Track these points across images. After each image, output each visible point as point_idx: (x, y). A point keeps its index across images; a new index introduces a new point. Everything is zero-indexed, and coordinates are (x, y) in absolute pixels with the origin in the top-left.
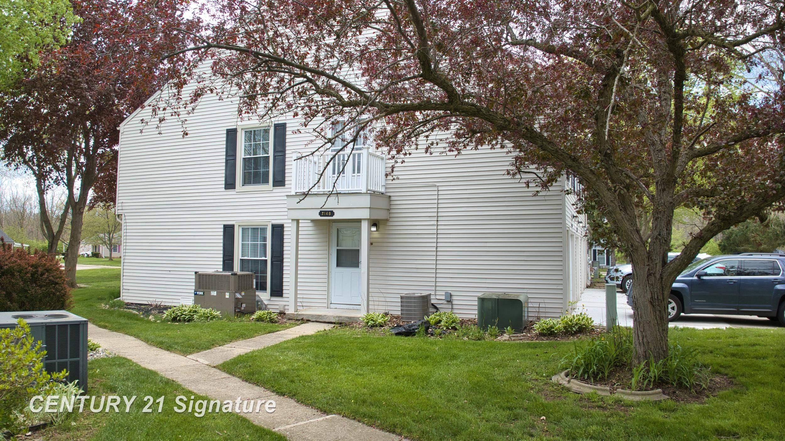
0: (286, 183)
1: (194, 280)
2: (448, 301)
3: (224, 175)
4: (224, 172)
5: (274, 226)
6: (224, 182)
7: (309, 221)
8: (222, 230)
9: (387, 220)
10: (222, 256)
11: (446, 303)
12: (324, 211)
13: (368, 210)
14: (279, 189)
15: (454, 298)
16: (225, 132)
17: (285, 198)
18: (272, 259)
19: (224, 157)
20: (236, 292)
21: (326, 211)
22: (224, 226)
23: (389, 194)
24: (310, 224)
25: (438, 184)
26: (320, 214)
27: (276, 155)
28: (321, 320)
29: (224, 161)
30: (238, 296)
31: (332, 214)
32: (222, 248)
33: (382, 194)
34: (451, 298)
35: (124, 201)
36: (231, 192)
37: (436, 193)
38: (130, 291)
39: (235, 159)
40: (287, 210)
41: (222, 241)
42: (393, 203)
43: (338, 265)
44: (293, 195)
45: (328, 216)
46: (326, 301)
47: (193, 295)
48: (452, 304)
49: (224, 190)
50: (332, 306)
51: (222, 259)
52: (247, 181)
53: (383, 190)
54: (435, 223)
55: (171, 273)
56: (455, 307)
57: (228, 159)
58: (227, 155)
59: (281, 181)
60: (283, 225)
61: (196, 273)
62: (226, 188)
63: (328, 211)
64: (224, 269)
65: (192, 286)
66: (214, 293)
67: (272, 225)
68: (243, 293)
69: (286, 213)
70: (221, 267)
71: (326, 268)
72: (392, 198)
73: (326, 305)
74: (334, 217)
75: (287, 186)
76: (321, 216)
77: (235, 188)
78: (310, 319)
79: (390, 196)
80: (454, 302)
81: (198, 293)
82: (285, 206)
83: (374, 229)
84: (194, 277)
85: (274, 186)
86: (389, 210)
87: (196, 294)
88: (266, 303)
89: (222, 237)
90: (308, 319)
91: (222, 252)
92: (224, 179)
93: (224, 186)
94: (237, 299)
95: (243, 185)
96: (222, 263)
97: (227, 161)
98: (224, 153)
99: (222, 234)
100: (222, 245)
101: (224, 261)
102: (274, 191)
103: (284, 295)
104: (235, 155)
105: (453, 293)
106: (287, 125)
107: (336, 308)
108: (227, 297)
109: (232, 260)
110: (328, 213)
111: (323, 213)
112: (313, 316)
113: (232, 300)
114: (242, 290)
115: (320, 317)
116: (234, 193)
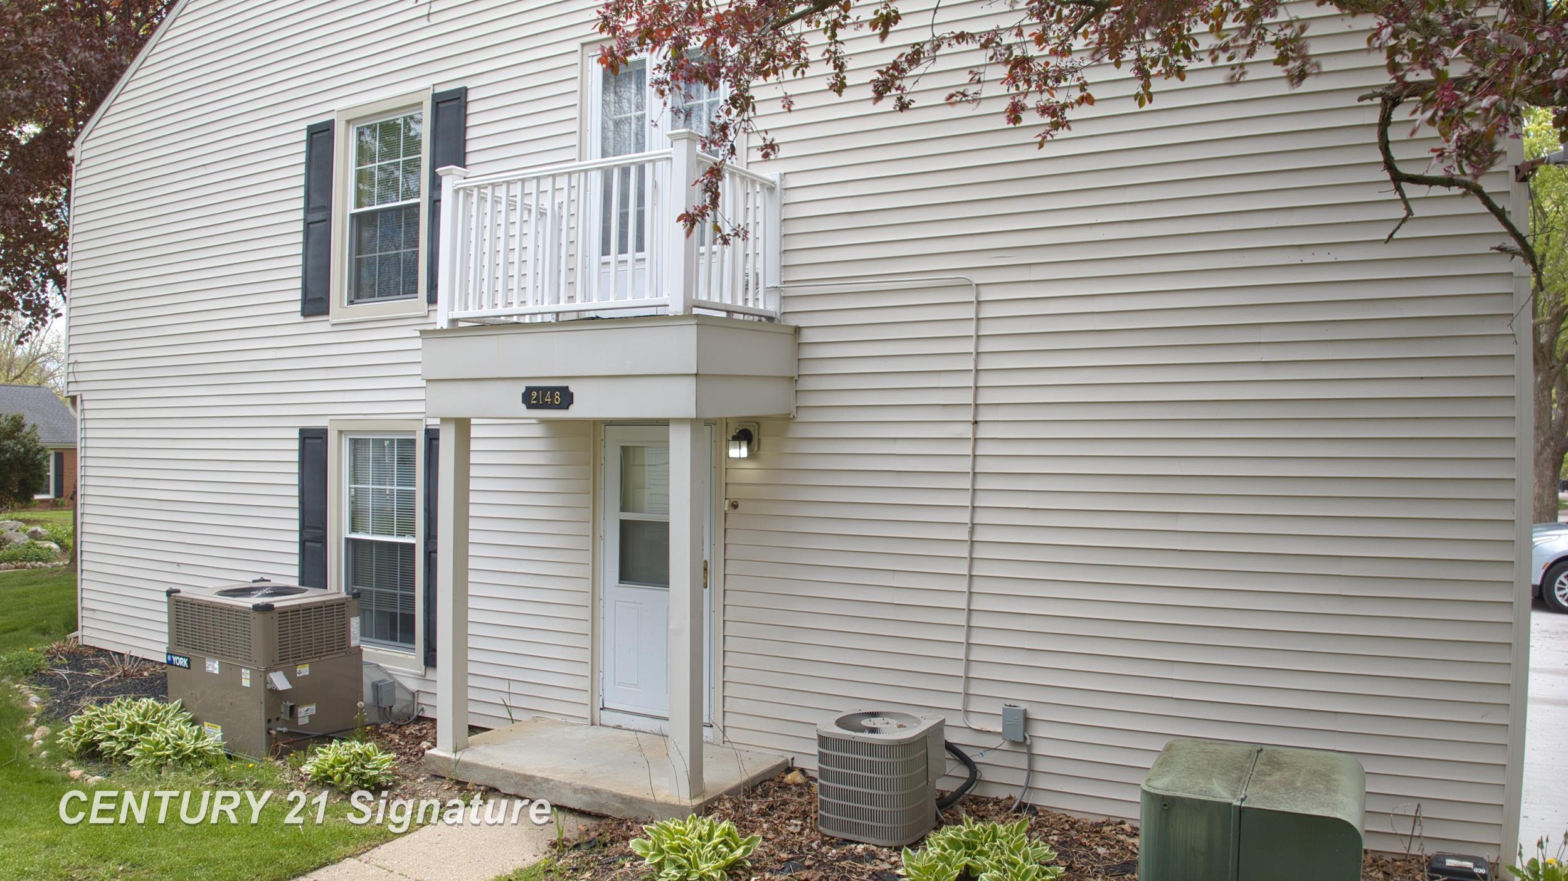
2: (1014, 743)
3: (299, 272)
4: (299, 261)
5: (431, 436)
6: (298, 295)
8: (296, 445)
9: (787, 419)
10: (296, 526)
11: (1006, 746)
12: (537, 389)
13: (691, 383)
15: (1039, 730)
16: (304, 136)
18: (426, 545)
19: (300, 215)
20: (272, 668)
21: (545, 389)
22: (298, 431)
23: (794, 321)
25: (977, 278)
26: (528, 398)
27: (436, 196)
29: (300, 227)
30: (280, 681)
31: (565, 398)
32: (296, 503)
33: (770, 319)
34: (1025, 729)
36: (318, 325)
37: (970, 312)
38: (97, 615)
39: (327, 220)
40: (424, 384)
41: (295, 480)
42: (807, 353)
43: (625, 576)
44: (442, 331)
45: (552, 406)
46: (585, 698)
48: (1031, 756)
49: (299, 318)
50: (607, 718)
51: (296, 537)
52: (366, 290)
53: (771, 306)
54: (967, 431)
55: (183, 570)
56: (1040, 765)
57: (310, 220)
58: (308, 209)
62: (305, 313)
63: (553, 389)
64: (304, 568)
66: (213, 667)
67: (425, 432)
68: (304, 670)
69: (421, 395)
70: (297, 560)
72: (807, 337)
73: (585, 712)
74: (581, 412)
76: (530, 406)
77: (326, 312)
78: (498, 785)
79: (798, 330)
80: (1040, 749)
82: (417, 370)
83: (739, 452)
85: (430, 301)
86: (793, 380)
89: (295, 468)
90: (491, 783)
91: (296, 514)
92: (299, 284)
93: (298, 307)
94: (274, 693)
95: (351, 302)
96: (296, 549)
98: (301, 204)
99: (295, 457)
100: (295, 491)
101: (303, 543)
104: (327, 208)
105: (1035, 713)
106: (471, 96)
107: (619, 727)
108: (246, 683)
109: (323, 540)
110: (552, 396)
111: (534, 394)
112: (507, 775)
113: (261, 696)
114: (298, 659)
115: (531, 784)
116: (327, 327)
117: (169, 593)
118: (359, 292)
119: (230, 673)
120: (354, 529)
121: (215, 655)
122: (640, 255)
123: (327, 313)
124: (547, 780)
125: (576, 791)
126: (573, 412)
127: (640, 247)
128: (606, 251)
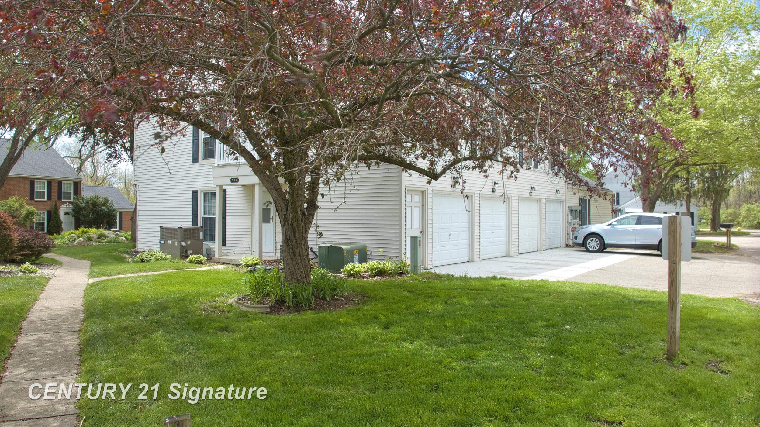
3: (192, 152)
4: (192, 149)
6: (191, 158)
8: (191, 195)
10: (191, 215)
19: (192, 138)
20: (181, 241)
22: (193, 191)
24: (241, 189)
29: (192, 141)
30: (183, 244)
31: (238, 180)
32: (191, 209)
35: (138, 174)
36: (196, 165)
39: (198, 139)
41: (191, 203)
44: (216, 167)
45: (235, 182)
47: (159, 244)
49: (192, 163)
51: (191, 217)
57: (194, 139)
58: (193, 137)
60: (226, 190)
62: (193, 162)
64: (192, 225)
65: (158, 237)
66: (170, 242)
68: (189, 242)
69: (212, 182)
70: (191, 223)
71: (250, 224)
74: (242, 183)
76: (231, 182)
77: (198, 162)
78: (226, 262)
81: (161, 242)
89: (191, 200)
90: (224, 262)
91: (191, 212)
92: (191, 155)
93: (191, 161)
94: (182, 246)
95: (203, 159)
96: (191, 220)
97: (193, 142)
98: (192, 135)
99: (191, 197)
100: (191, 206)
103: (227, 245)
104: (198, 136)
108: (176, 245)
109: (197, 217)
110: (235, 180)
111: (232, 179)
113: (179, 247)
114: (188, 240)
116: (198, 166)
117: (160, 227)
118: (206, 157)
119: (173, 243)
120: (204, 215)
121: (169, 239)
126: (239, 183)
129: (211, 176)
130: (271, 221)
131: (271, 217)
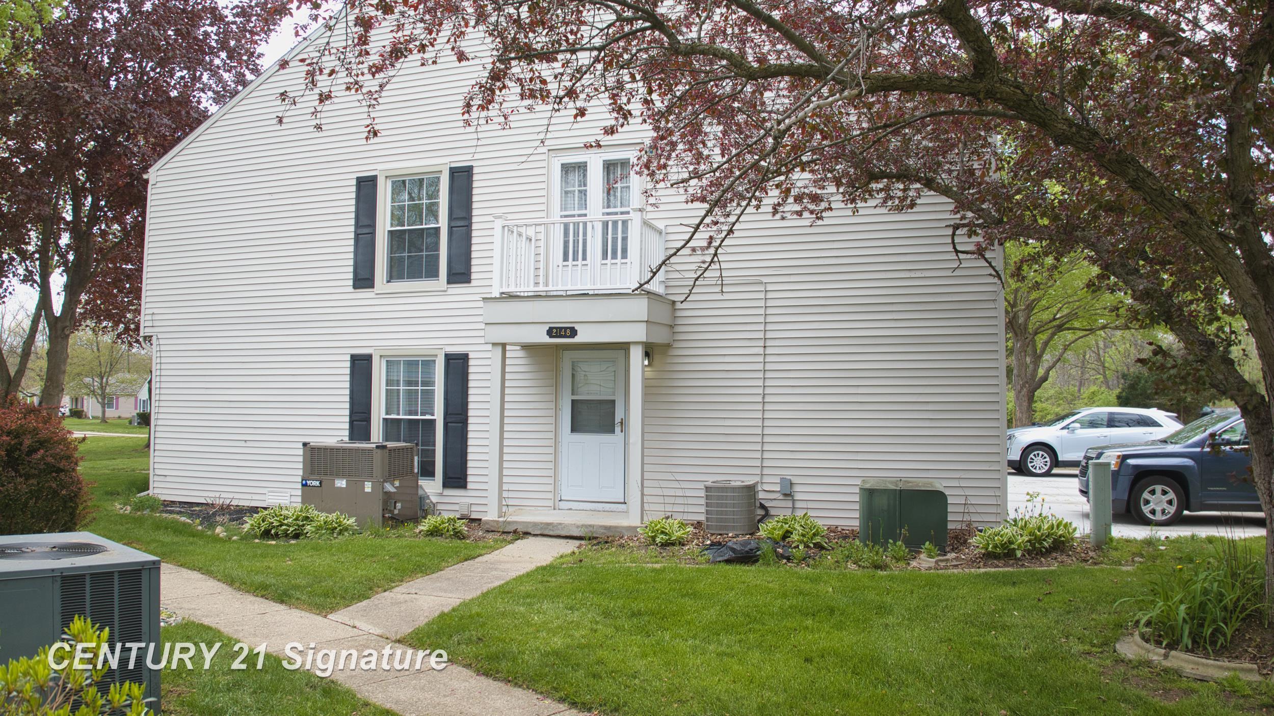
0: (473, 276)
1: (301, 459)
2: (785, 495)
3: (351, 262)
4: (352, 256)
5: (449, 358)
6: (351, 276)
7: (518, 348)
8: (348, 364)
9: (668, 346)
10: (347, 412)
11: (781, 497)
12: (556, 328)
13: (644, 325)
14: (459, 289)
15: (797, 488)
16: (354, 182)
17: (481, 304)
18: (445, 419)
19: (352, 229)
20: (385, 481)
21: (561, 328)
22: (352, 356)
23: (671, 298)
24: (521, 354)
25: (765, 280)
26: (550, 333)
27: (453, 224)
28: (551, 533)
29: (352, 235)
30: (389, 488)
31: (573, 332)
32: (347, 399)
33: (663, 297)
34: (791, 488)
35: (156, 311)
36: (365, 293)
37: (762, 295)
38: (168, 479)
39: (373, 233)
40: (483, 326)
41: (348, 385)
42: (679, 314)
43: (573, 430)
44: (495, 298)
45: (565, 336)
46: (550, 496)
47: (300, 486)
48: (794, 501)
49: (351, 289)
50: (563, 505)
51: (347, 419)
52: (394, 274)
53: (662, 290)
54: (761, 351)
55: (249, 444)
56: (798, 505)
57: (359, 232)
58: (357, 225)
59: (464, 274)
60: (467, 355)
61: (305, 444)
62: (355, 287)
63: (566, 328)
64: (352, 437)
65: (296, 469)
66: (341, 483)
67: (446, 355)
68: (397, 483)
70: (347, 433)
71: (551, 435)
72: (679, 306)
73: (550, 503)
74: (577, 339)
75: (473, 283)
76: (551, 337)
78: (530, 530)
79: (674, 302)
80: (798, 497)
81: (309, 482)
83: (646, 362)
84: (301, 452)
85: (449, 282)
86: (671, 327)
87: (304, 485)
88: (434, 499)
89: (348, 378)
90: (525, 530)
91: (347, 406)
92: (351, 269)
93: (351, 283)
94: (387, 494)
95: (388, 282)
96: (347, 426)
97: (357, 236)
98: (353, 222)
99: (348, 371)
100: (348, 392)
101: (351, 422)
102: (450, 291)
103: (469, 486)
104: (373, 226)
105: (794, 480)
106: (475, 171)
107: (570, 509)
108: (368, 490)
109: (368, 420)
110: (565, 332)
111: (555, 331)
112: (535, 524)
113: (378, 496)
114: (393, 477)
115: (551, 527)
116: (372, 295)
118: (391, 276)
119: (355, 485)
120: (387, 413)
121: (341, 476)
122: (584, 262)
123: (373, 287)
124: (560, 524)
125: (578, 527)
126: (572, 340)
127: (584, 259)
128: (566, 259)
129: (480, 319)
130: (618, 429)
131: (618, 420)
